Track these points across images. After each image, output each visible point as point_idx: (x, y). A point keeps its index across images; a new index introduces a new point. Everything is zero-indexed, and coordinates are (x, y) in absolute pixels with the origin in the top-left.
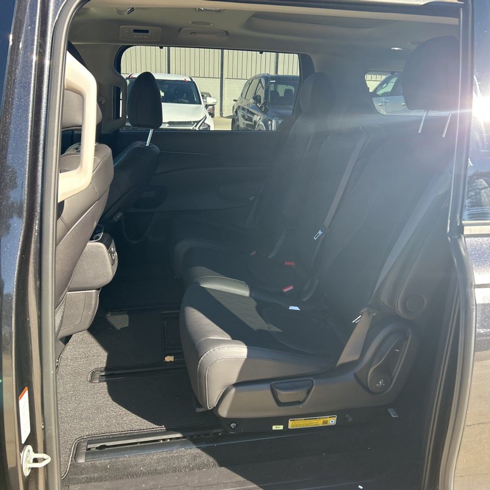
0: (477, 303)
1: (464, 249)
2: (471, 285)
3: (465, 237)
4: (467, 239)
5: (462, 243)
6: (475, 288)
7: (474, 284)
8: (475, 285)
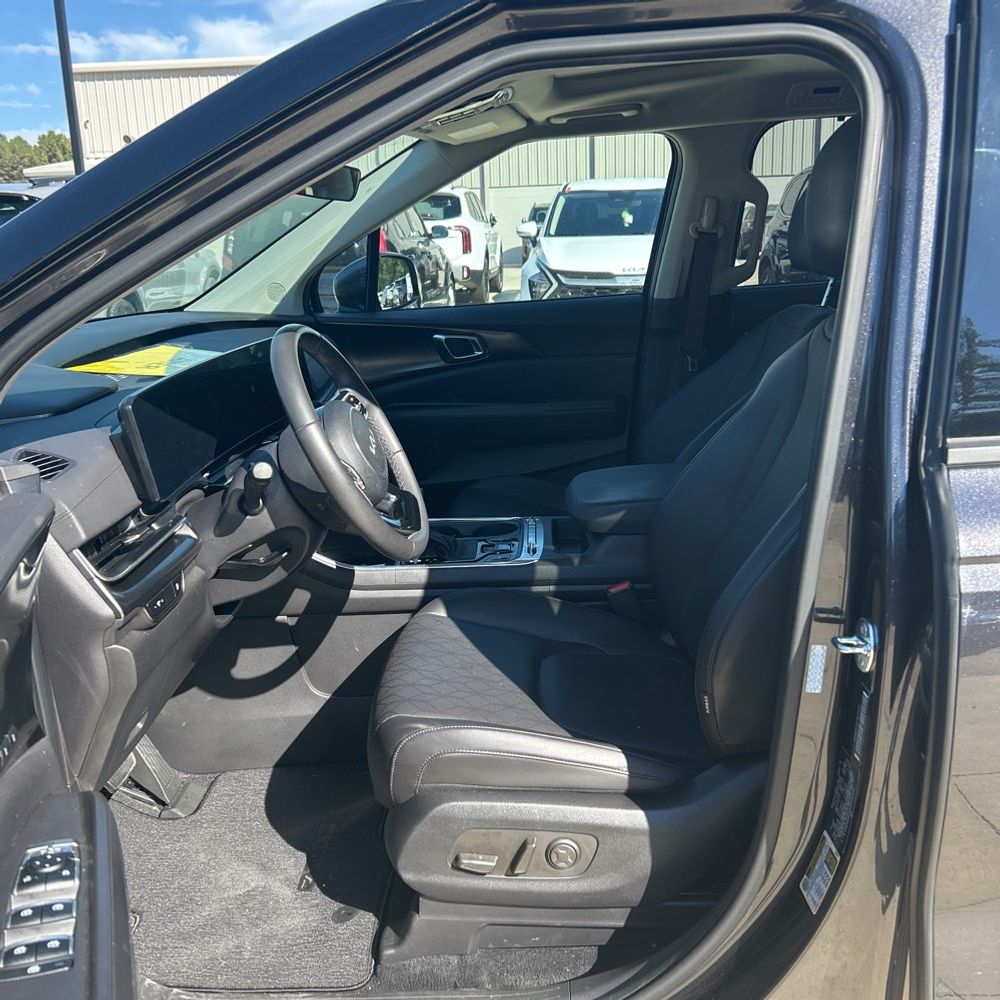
0: (962, 591)
1: (945, 490)
2: (953, 560)
3: (948, 469)
4: (952, 473)
5: (944, 480)
6: (959, 565)
7: (957, 557)
8: (960, 558)
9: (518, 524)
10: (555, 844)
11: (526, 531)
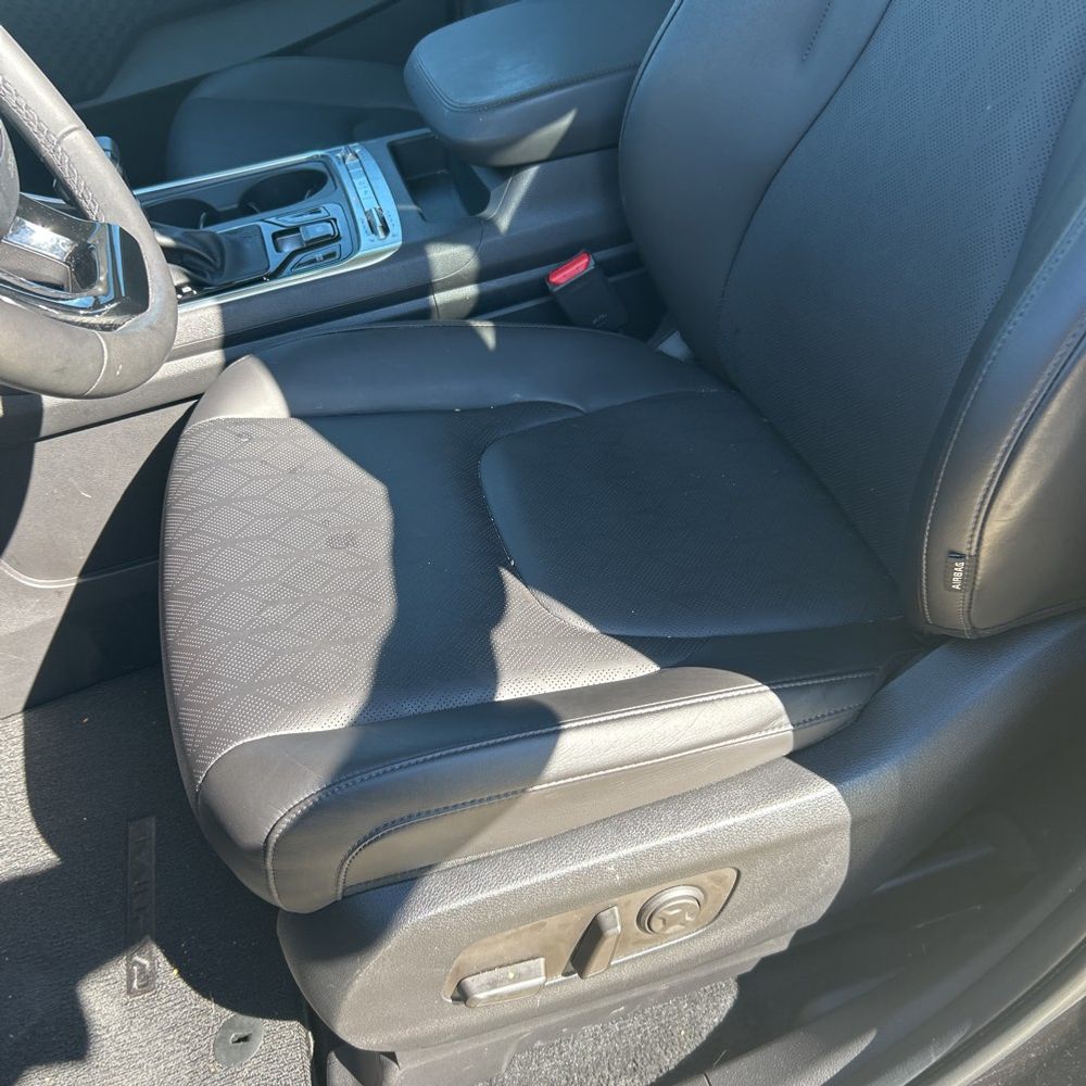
9: (320, 167)
10: (654, 905)
11: (346, 181)
